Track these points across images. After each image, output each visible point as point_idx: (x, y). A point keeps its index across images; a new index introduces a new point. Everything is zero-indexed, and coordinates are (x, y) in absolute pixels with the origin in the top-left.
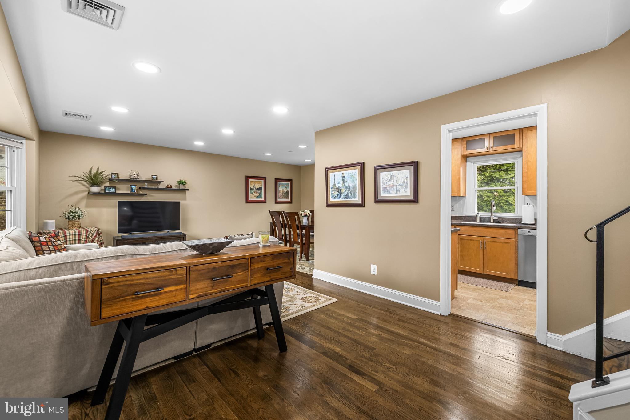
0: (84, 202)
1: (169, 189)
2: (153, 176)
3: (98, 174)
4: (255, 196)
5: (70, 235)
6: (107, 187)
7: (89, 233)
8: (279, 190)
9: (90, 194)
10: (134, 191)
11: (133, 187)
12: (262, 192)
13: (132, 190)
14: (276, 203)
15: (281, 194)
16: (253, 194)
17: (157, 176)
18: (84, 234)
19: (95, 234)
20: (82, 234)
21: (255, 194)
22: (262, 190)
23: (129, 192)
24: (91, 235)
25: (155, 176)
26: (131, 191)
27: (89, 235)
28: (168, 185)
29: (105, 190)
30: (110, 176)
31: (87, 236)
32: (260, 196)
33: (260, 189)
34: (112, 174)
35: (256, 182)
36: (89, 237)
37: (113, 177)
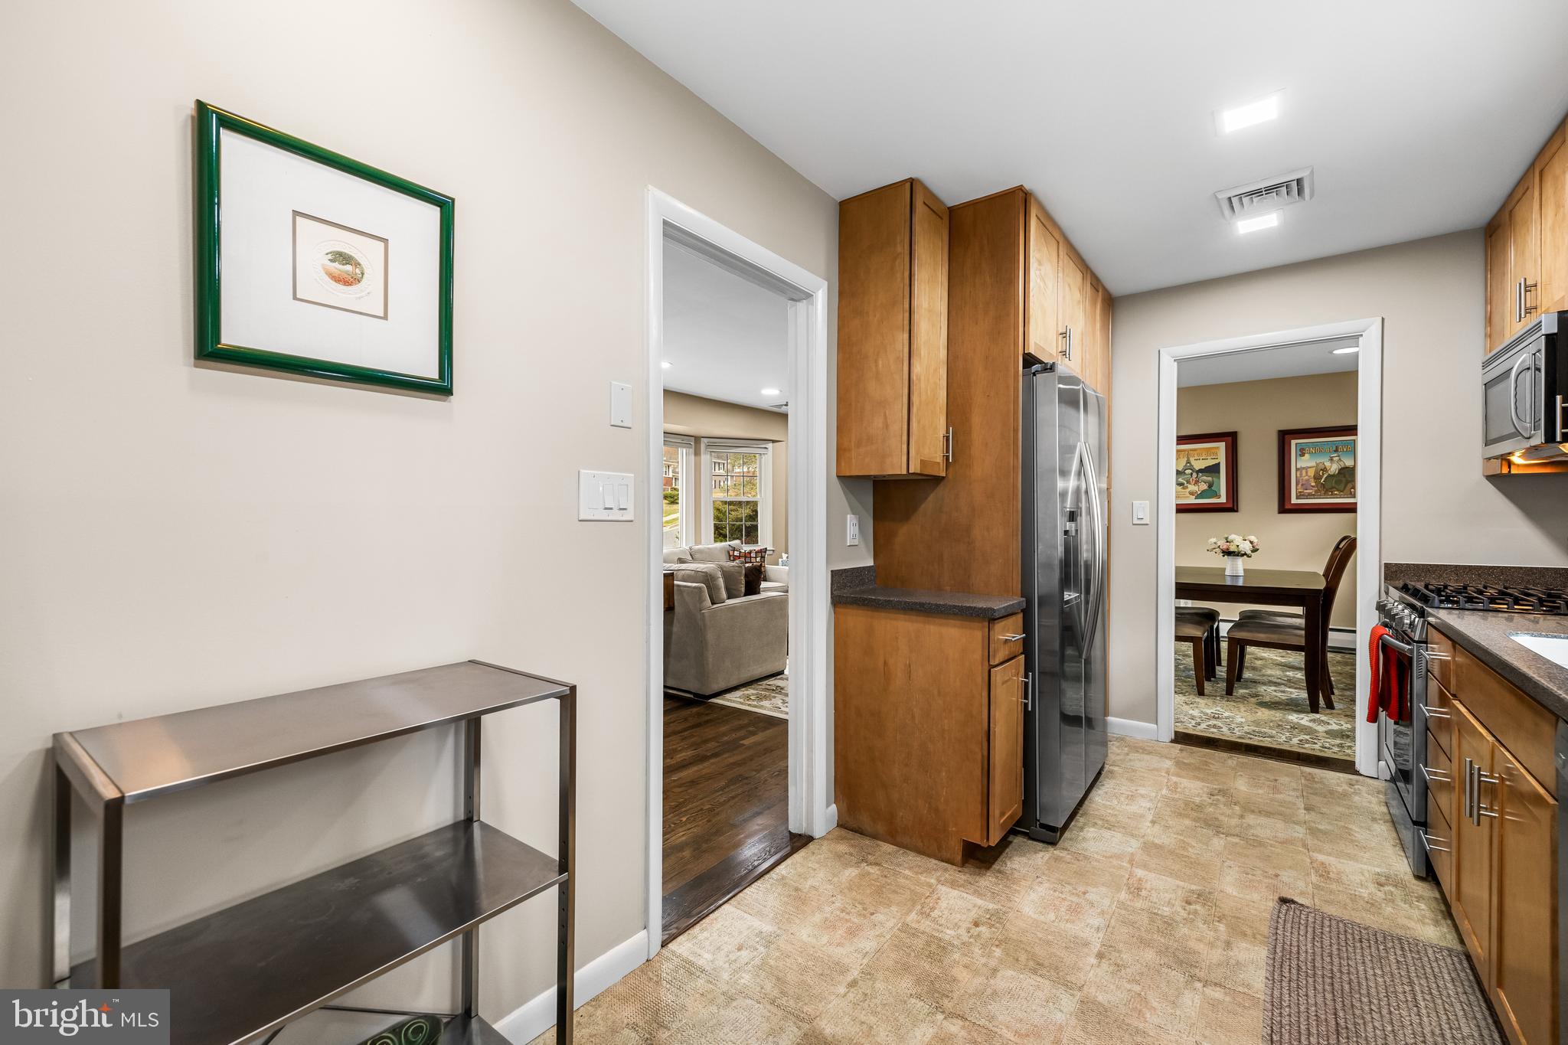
4: (1191, 493)
8: (1297, 469)
12: (1219, 478)
14: (1283, 510)
15: (1308, 480)
16: (1185, 488)
21: (1192, 488)
22: (1219, 472)
32: (1211, 491)
33: (1213, 470)
35: (1195, 450)
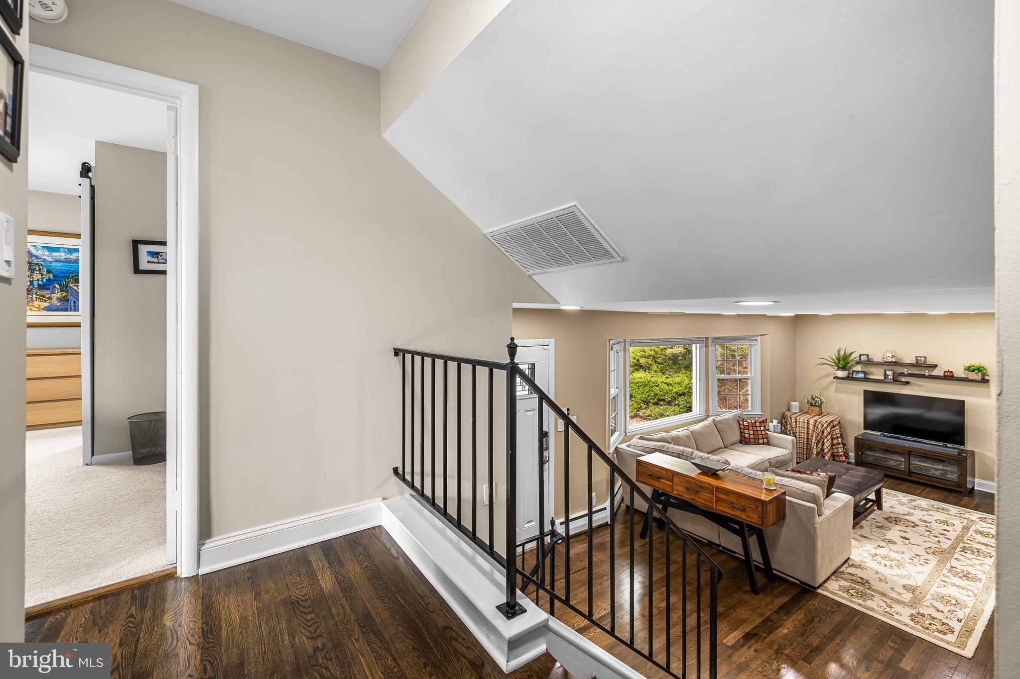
0: (833, 388)
1: (949, 377)
2: (919, 358)
3: (846, 357)
5: (799, 422)
6: (855, 371)
7: (818, 423)
9: (836, 378)
10: (889, 377)
11: (889, 373)
13: (886, 376)
17: (926, 357)
18: (812, 424)
19: (825, 426)
20: (810, 423)
23: (882, 378)
24: (820, 425)
25: (921, 358)
26: (885, 378)
27: (818, 425)
28: (945, 372)
29: (852, 374)
30: (858, 358)
31: (815, 426)
34: (860, 355)
36: (819, 427)
37: (862, 359)
